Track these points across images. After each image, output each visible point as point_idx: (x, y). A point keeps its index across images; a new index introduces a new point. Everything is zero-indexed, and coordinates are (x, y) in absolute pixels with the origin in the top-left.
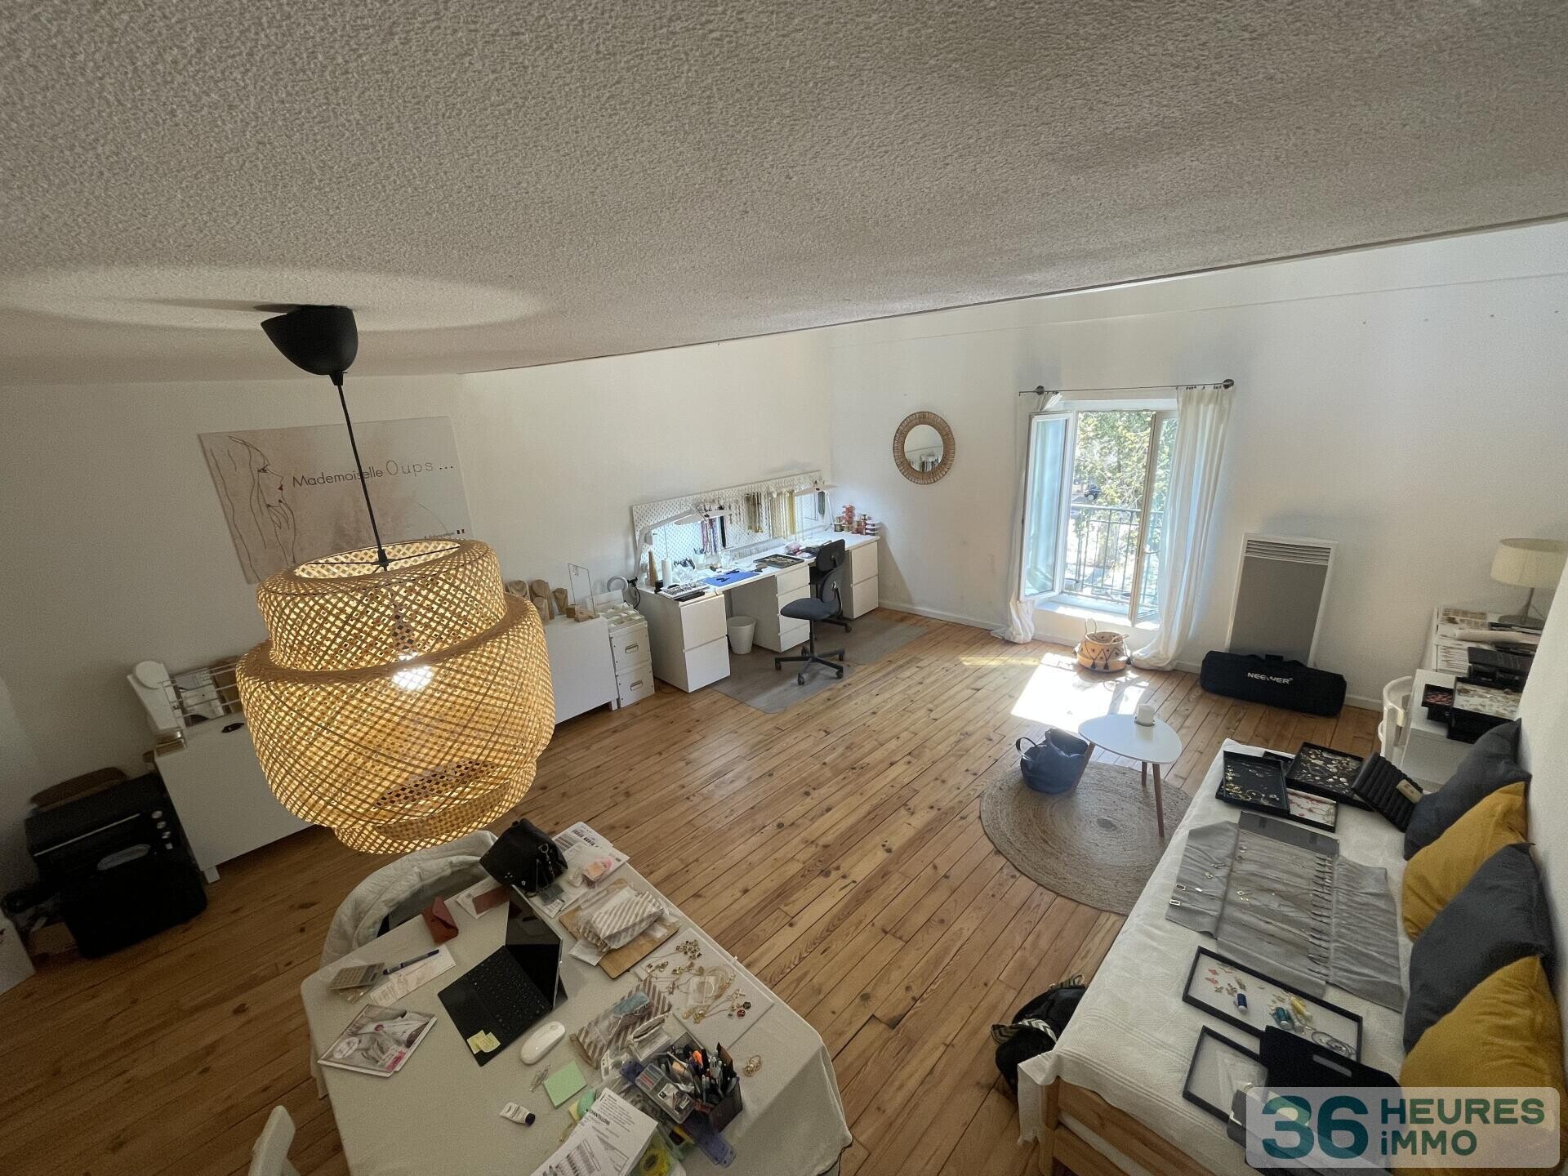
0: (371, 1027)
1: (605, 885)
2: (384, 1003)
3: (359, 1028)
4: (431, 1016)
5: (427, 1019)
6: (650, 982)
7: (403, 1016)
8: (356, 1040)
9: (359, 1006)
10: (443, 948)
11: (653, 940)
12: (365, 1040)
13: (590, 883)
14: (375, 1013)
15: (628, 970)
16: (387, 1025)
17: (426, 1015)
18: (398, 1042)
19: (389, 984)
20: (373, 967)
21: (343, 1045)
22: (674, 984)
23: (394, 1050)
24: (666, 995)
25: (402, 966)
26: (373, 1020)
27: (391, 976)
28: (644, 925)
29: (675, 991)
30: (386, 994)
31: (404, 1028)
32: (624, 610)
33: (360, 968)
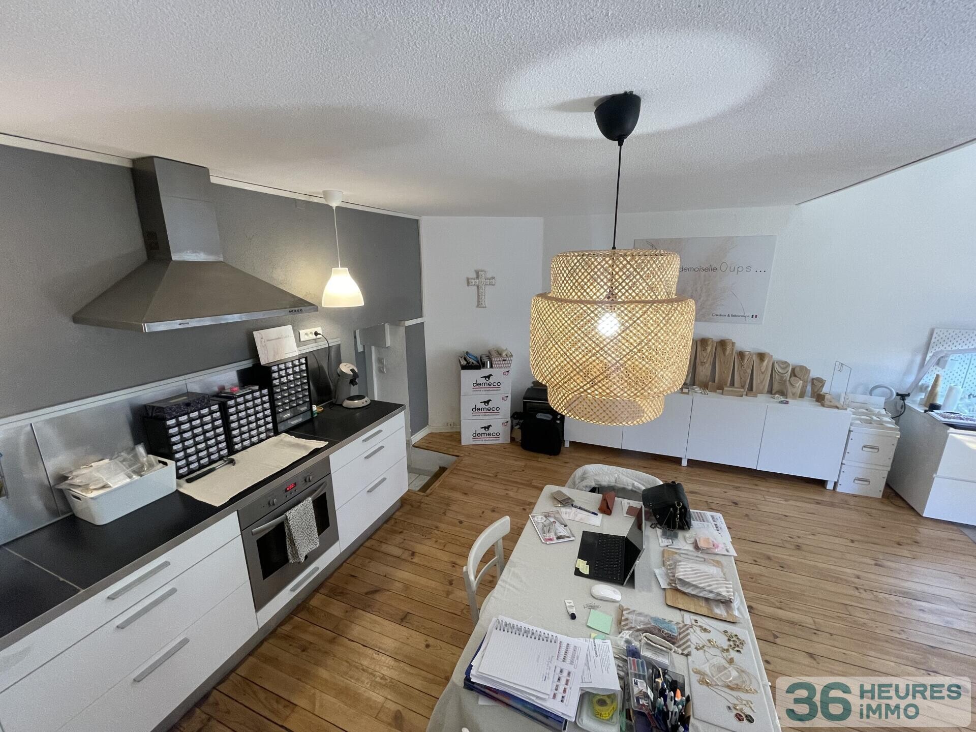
0: (552, 520)
1: (706, 556)
2: (564, 516)
3: (549, 516)
4: (574, 536)
5: (571, 536)
6: (687, 629)
7: (565, 526)
8: (545, 519)
9: (555, 509)
10: (600, 515)
11: (711, 610)
12: (548, 522)
13: (697, 547)
14: (557, 516)
15: (680, 610)
16: (557, 523)
17: (572, 534)
18: (556, 534)
19: (571, 510)
20: (569, 498)
21: (540, 517)
22: (703, 646)
23: (552, 535)
24: (693, 647)
25: (580, 508)
26: (555, 518)
27: (573, 508)
28: (711, 596)
29: (701, 651)
30: (567, 513)
31: (562, 531)
32: (879, 415)
33: (566, 495)
